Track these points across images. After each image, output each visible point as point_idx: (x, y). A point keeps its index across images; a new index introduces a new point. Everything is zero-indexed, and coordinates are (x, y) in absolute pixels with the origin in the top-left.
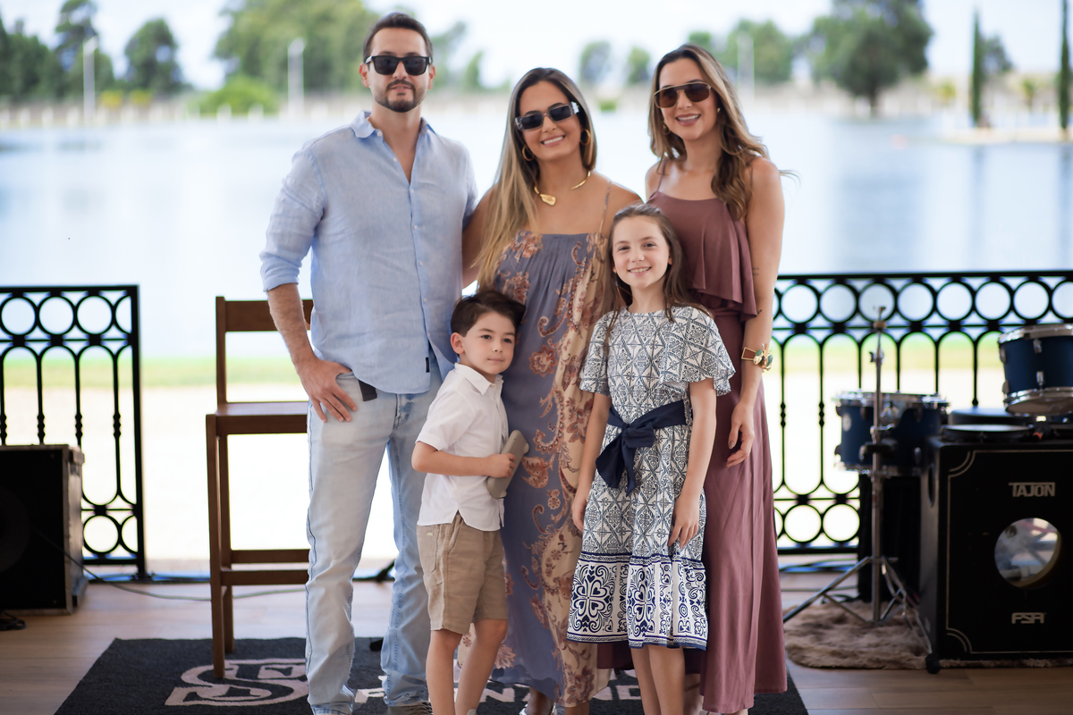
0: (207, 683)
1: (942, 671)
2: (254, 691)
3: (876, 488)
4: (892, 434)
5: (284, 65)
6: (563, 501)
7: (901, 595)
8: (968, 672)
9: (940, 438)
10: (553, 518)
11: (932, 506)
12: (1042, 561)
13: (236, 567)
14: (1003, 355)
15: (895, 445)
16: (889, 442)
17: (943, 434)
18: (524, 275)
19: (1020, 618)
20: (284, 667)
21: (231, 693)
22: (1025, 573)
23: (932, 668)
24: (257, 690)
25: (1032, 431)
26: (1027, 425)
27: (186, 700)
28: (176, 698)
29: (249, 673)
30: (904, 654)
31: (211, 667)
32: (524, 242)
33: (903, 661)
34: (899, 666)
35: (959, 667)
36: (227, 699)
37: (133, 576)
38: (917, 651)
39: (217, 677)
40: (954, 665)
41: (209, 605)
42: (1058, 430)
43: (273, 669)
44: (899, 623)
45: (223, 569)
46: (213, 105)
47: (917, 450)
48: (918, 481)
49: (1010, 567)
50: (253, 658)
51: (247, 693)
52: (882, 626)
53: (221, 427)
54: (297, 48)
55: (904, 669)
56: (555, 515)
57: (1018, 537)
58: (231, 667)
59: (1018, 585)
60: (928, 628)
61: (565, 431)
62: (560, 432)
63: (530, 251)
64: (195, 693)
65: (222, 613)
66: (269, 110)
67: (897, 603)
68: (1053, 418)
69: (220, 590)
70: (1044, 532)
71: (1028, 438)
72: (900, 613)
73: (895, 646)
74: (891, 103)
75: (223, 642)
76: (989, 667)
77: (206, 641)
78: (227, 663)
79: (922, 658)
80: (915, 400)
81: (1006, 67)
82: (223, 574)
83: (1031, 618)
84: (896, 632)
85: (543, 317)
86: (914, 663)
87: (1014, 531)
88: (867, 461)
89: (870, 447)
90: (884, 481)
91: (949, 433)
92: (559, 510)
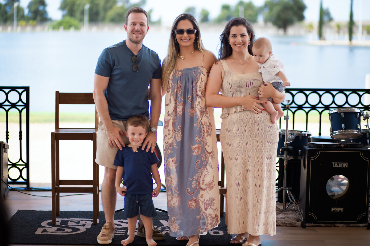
0: (50, 226)
1: (306, 228)
2: (66, 229)
3: (285, 163)
4: (291, 144)
5: (83, 13)
7: (293, 201)
8: (316, 228)
9: (308, 146)
10: (204, 163)
11: (305, 170)
12: (342, 190)
13: (61, 186)
14: (330, 118)
15: (292, 148)
16: (290, 147)
17: (309, 145)
18: (180, 82)
19: (334, 210)
20: (77, 221)
21: (58, 230)
22: (336, 194)
23: (303, 226)
24: (67, 229)
25: (340, 144)
26: (338, 142)
27: (42, 232)
28: (39, 231)
29: (65, 223)
30: (293, 221)
31: (51, 221)
32: (177, 72)
33: (293, 224)
34: (292, 225)
35: (313, 226)
36: (57, 232)
37: (25, 188)
38: (298, 220)
39: (53, 224)
40: (311, 225)
41: (51, 199)
42: (349, 145)
43: (73, 222)
44: (292, 210)
45: (56, 187)
46: (58, 26)
47: (300, 150)
48: (300, 161)
49: (331, 191)
50: (66, 218)
51: (64, 230)
52: (286, 211)
53: (57, 137)
54: (87, 7)
55: (294, 226)
56: (204, 162)
57: (334, 181)
58: (58, 221)
59: (334, 198)
60: (302, 213)
61: (205, 133)
62: (203, 134)
63: (180, 74)
64: (46, 230)
65: (56, 202)
66: (77, 28)
67: (291, 203)
68: (347, 140)
69: (55, 194)
70: (343, 180)
71: (339, 147)
72: (293, 207)
73: (290, 218)
74: (291, 30)
75: (56, 212)
76: (323, 226)
77: (50, 211)
78: (57, 220)
79: (300, 223)
80: (299, 133)
81: (331, 19)
82: (56, 188)
83: (338, 209)
84: (291, 213)
85: (189, 96)
86: (297, 224)
87: (333, 179)
88: (282, 154)
89: (283, 149)
90: (288, 161)
91: (311, 145)
92: (205, 160)
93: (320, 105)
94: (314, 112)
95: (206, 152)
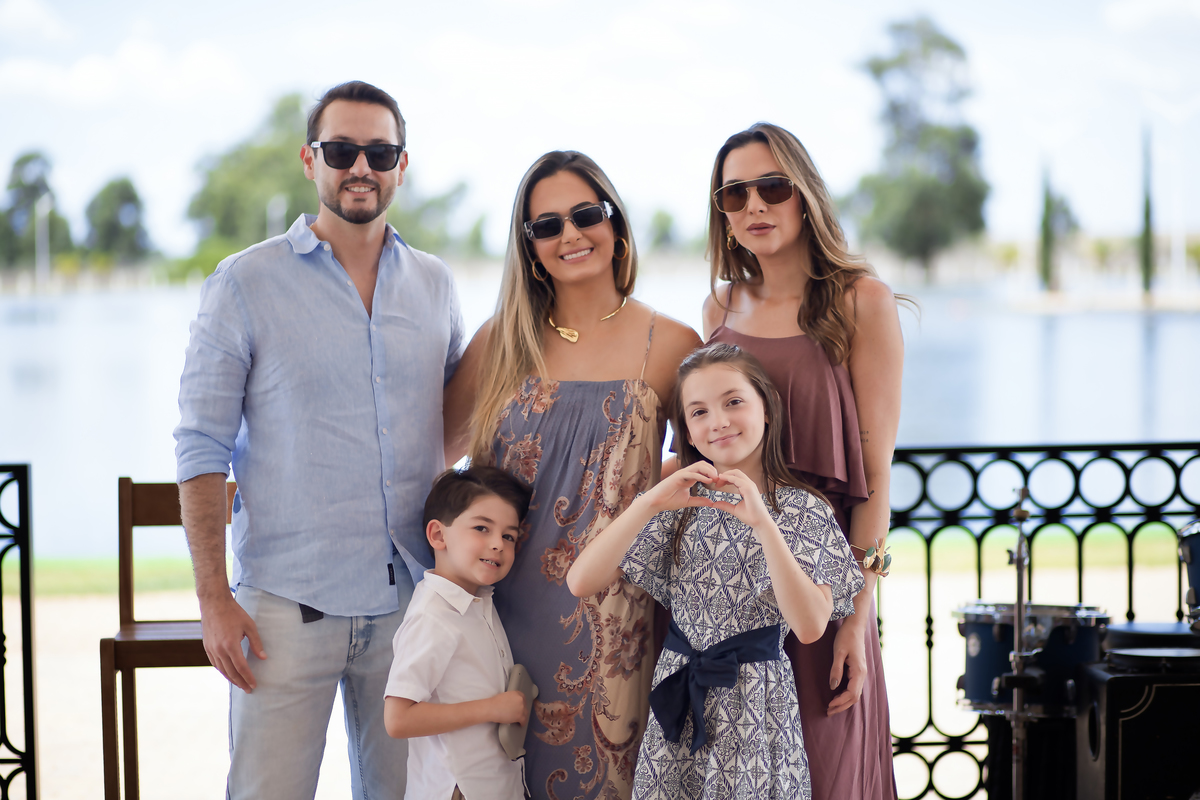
3: (1018, 735)
4: (1038, 661)
6: (596, 762)
9: (1106, 666)
10: (583, 787)
11: (1095, 760)
14: (1184, 553)
15: (1042, 676)
16: (1035, 673)
17: (1109, 661)
18: (535, 438)
32: (535, 392)
47: (1070, 682)
48: (1071, 725)
56: (586, 782)
61: (602, 662)
62: (595, 663)
63: (543, 404)
80: (1066, 614)
85: (562, 498)
88: (1004, 698)
89: (1008, 679)
90: (1030, 727)
91: (1117, 660)
92: (591, 775)
93: (1128, 506)
94: (1103, 531)
95: (597, 739)
